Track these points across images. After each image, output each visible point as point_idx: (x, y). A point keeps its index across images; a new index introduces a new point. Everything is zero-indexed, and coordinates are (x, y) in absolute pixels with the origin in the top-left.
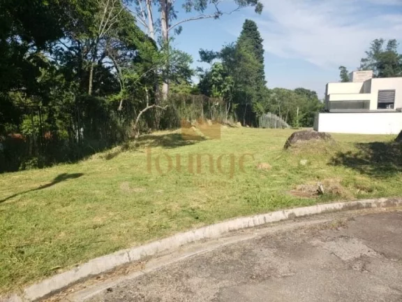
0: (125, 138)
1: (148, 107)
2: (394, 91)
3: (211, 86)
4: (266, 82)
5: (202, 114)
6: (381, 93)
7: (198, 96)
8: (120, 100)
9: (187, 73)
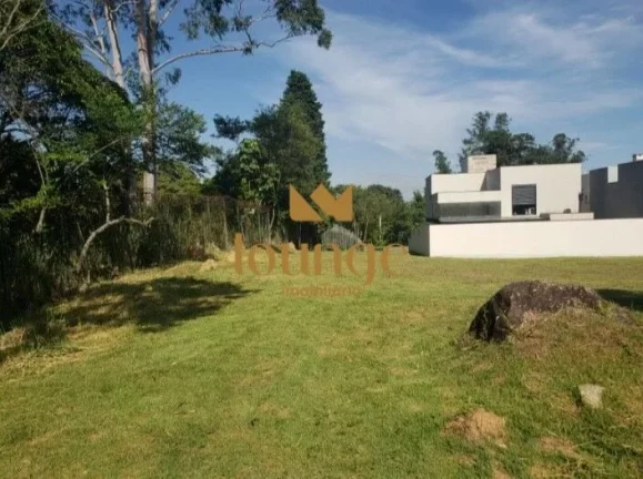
0: (54, 293)
1: (109, 222)
2: (533, 187)
3: (239, 180)
4: (329, 175)
5: (225, 230)
6: (516, 189)
7: (216, 198)
8: (40, 208)
9: (195, 152)
